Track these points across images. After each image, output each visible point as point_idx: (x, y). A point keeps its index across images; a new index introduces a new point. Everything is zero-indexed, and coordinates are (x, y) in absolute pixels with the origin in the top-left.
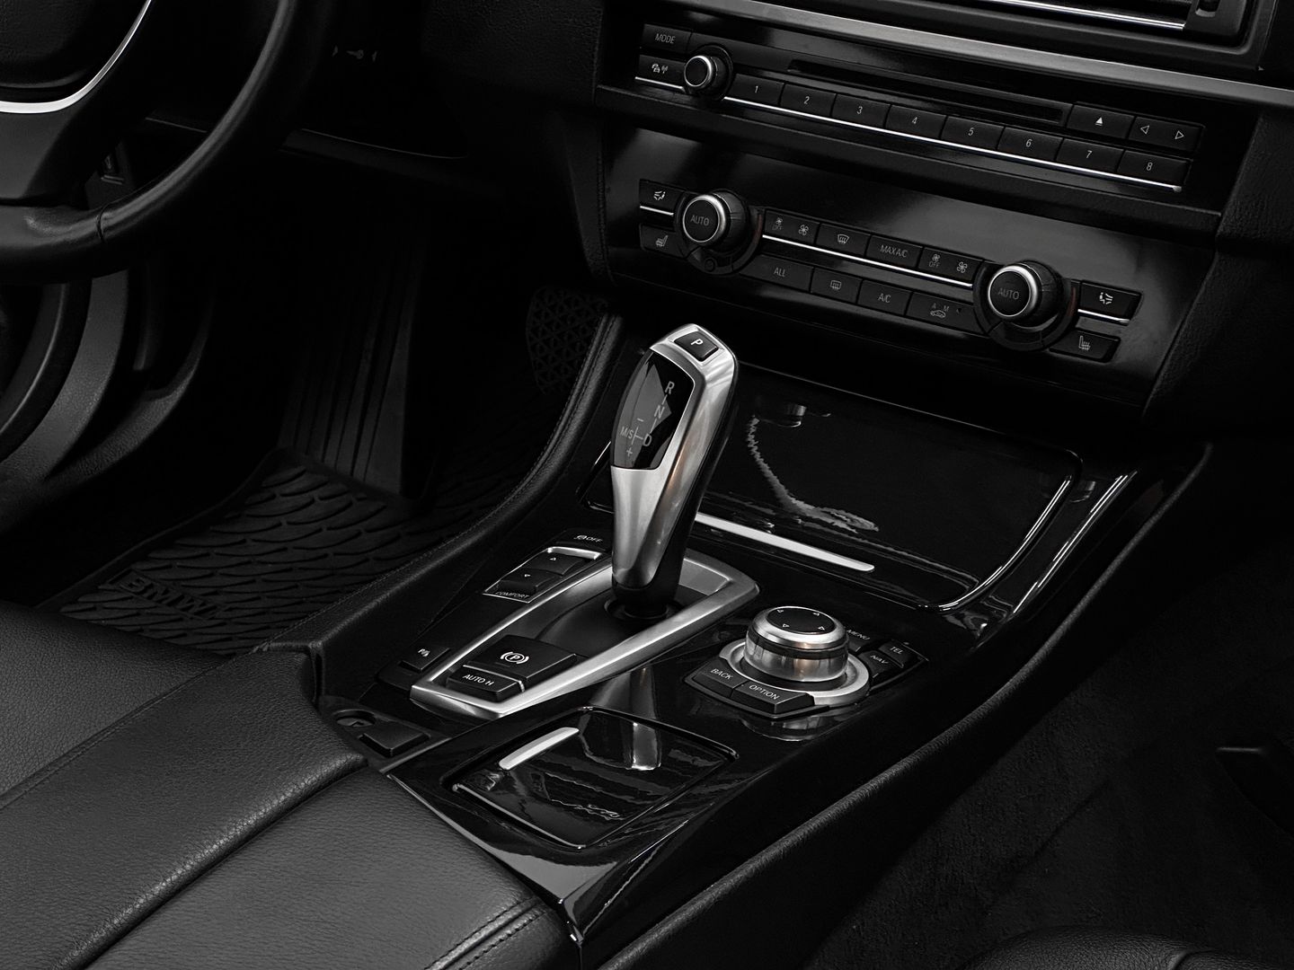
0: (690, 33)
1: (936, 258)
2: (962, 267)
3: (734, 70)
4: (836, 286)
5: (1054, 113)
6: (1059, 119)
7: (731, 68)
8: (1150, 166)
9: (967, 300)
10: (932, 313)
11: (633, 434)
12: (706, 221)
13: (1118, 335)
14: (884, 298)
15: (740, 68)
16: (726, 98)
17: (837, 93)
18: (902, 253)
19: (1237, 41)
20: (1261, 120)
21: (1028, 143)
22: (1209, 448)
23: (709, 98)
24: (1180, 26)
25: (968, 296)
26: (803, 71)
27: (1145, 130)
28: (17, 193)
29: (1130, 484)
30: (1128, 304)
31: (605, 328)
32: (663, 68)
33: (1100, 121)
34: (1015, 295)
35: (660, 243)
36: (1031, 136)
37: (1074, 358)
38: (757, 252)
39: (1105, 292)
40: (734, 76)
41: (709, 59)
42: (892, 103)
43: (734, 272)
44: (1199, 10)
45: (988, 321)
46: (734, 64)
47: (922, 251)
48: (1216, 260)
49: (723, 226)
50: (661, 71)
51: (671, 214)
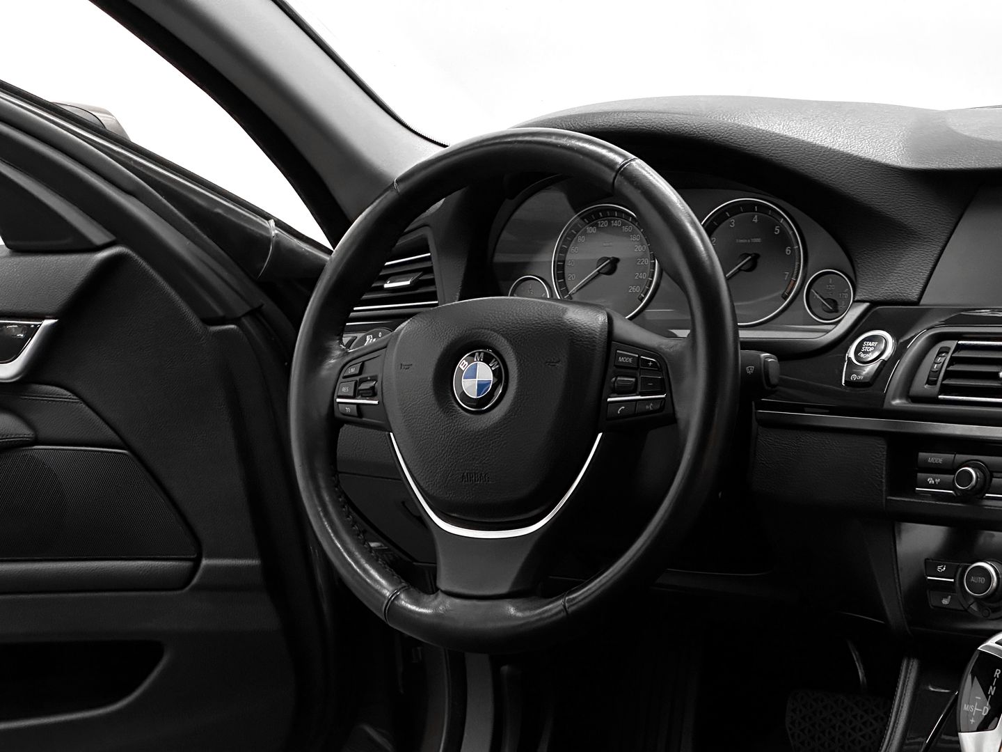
0: (953, 455)
3: (990, 476)
7: (988, 474)
11: (974, 708)
12: (982, 581)
15: (994, 474)
16: (987, 495)
23: (974, 496)
28: (504, 589)
32: (936, 480)
35: (945, 602)
40: (991, 480)
41: (973, 469)
46: (991, 472)
49: (994, 584)
50: (935, 482)
51: (953, 580)
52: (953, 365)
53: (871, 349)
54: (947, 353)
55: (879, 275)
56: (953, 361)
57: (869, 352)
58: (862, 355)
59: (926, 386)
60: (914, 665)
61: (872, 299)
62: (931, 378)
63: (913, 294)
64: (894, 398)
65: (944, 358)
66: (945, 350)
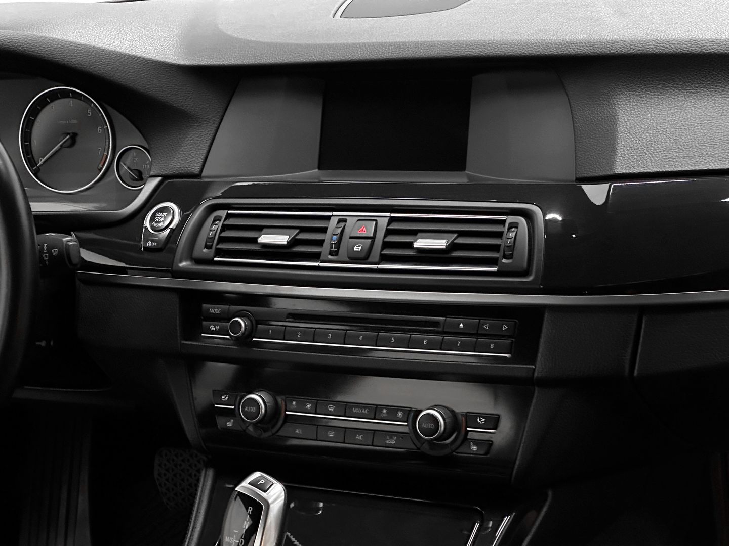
0: (228, 306)
1: (385, 411)
2: (400, 414)
3: (256, 323)
4: (331, 434)
5: (436, 324)
6: (439, 327)
7: (254, 322)
8: (492, 346)
9: (406, 432)
10: (387, 442)
11: (233, 540)
12: (253, 409)
13: (491, 439)
14: (359, 437)
15: (259, 322)
16: (254, 339)
17: (315, 328)
18: (365, 411)
19: (526, 273)
20: (547, 314)
21: (425, 342)
22: (550, 493)
23: (245, 341)
24: (495, 269)
25: (406, 430)
26: (295, 319)
27: (486, 327)
29: (513, 520)
30: (494, 422)
31: (205, 475)
32: (216, 327)
33: (461, 325)
34: (431, 426)
35: (229, 424)
36: (426, 338)
37: (470, 455)
38: (285, 422)
39: (480, 417)
40: (257, 327)
41: (242, 320)
42: (346, 330)
43: (273, 434)
44: (504, 259)
45: (419, 441)
46: (256, 320)
47: (376, 408)
48: (536, 392)
49: (263, 411)
50: (216, 329)
51: (233, 407)
52: (224, 231)
53: (162, 220)
54: (220, 220)
55: (168, 153)
56: (225, 228)
57: (161, 222)
58: (155, 225)
59: (205, 250)
60: (211, 473)
61: (163, 173)
62: (208, 244)
63: (196, 169)
64: (181, 262)
65: (217, 226)
66: (217, 219)
